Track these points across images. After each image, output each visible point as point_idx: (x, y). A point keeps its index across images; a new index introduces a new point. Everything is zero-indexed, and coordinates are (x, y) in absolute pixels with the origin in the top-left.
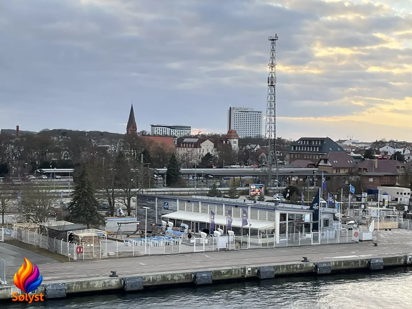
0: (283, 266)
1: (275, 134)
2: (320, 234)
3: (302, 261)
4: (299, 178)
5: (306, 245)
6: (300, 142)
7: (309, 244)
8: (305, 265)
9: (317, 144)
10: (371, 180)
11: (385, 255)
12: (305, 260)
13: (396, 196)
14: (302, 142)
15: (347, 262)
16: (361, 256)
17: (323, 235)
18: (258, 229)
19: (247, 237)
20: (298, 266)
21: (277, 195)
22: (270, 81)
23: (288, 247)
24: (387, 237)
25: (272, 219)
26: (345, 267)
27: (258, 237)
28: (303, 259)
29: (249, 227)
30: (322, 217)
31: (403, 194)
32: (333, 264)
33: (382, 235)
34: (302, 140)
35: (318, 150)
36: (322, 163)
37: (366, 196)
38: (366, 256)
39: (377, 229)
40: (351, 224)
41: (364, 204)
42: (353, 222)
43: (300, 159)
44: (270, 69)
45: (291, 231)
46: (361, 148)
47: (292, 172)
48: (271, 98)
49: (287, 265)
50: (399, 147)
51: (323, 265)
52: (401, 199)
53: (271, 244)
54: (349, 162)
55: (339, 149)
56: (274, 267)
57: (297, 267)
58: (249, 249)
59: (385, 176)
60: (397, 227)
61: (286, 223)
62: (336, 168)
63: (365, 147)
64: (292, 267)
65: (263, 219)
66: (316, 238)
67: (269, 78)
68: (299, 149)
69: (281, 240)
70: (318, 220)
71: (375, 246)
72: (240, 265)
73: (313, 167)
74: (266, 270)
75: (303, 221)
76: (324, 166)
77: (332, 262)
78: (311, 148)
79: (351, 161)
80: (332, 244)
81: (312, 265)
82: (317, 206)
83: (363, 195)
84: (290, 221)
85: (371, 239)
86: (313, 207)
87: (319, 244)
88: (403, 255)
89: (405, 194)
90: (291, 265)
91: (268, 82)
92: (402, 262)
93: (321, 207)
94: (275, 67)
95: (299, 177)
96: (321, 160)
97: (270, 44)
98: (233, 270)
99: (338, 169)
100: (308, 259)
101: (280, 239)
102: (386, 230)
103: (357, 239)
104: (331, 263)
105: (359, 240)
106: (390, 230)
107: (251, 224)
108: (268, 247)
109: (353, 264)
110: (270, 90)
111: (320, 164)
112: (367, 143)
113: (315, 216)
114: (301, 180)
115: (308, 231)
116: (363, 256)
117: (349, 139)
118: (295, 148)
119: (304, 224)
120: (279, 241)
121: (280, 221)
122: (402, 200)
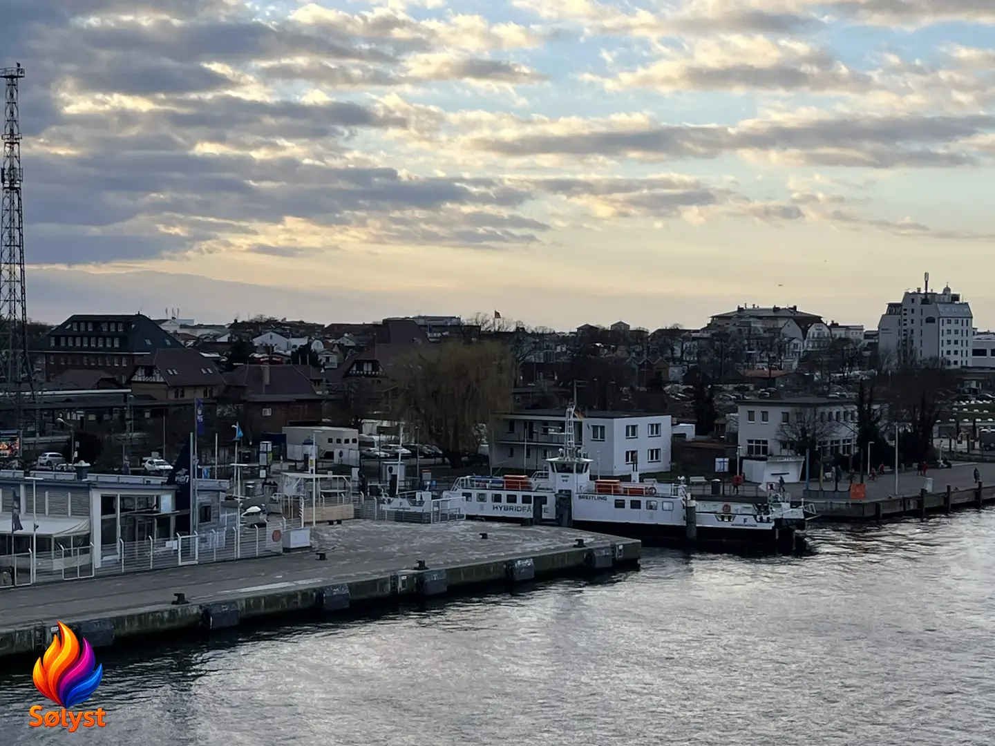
0: (131, 618)
1: (24, 309)
2: (197, 539)
3: (174, 603)
4: (87, 414)
5: (166, 566)
6: (72, 326)
7: (173, 564)
8: (182, 610)
9: (113, 330)
10: (268, 412)
11: (351, 576)
12: (181, 599)
13: (328, 448)
14: (75, 325)
15: (272, 599)
16: (300, 582)
17: (203, 540)
18: (51, 535)
19: (29, 556)
20: (166, 615)
21: (47, 457)
22: (6, 177)
23: (126, 573)
24: (339, 538)
25: (82, 510)
26: (269, 610)
27: (53, 555)
28: (176, 598)
29: (33, 532)
30: (197, 500)
31: (343, 441)
32: (241, 604)
33: (326, 535)
34: (75, 322)
35: (116, 345)
36: (139, 377)
37: (270, 449)
38: (310, 581)
39: (311, 523)
40: (253, 513)
41: (265, 468)
42: (256, 509)
43: (74, 367)
44: (8, 149)
45: (130, 536)
46: (206, 338)
47: (68, 400)
48: (12, 220)
49: (140, 615)
50: (297, 334)
51: (221, 609)
52: (341, 454)
53: (87, 569)
54: (204, 372)
55: (168, 343)
56: (111, 620)
57: (163, 617)
58: (34, 584)
59: (299, 401)
60: (353, 517)
61: (115, 519)
62: (175, 387)
63: (216, 336)
64: (151, 617)
65: (58, 512)
66: (186, 550)
67: (3, 170)
68: (70, 344)
69: (105, 559)
70: (189, 508)
71: (321, 559)
72: (33, 621)
73: (114, 385)
74: (94, 630)
75: (157, 512)
76: (145, 382)
77: (240, 600)
78: (100, 341)
79: (209, 370)
80: (225, 561)
81: (195, 610)
82: (184, 475)
83: (262, 447)
84: (124, 513)
85: (309, 545)
86: (176, 478)
87: (197, 562)
88: (388, 575)
89: (347, 441)
90: (149, 613)
91: (3, 181)
92: (387, 589)
93: (194, 477)
94: (18, 144)
95: (88, 410)
96: (136, 368)
97: (5, 86)
98: (17, 634)
99: (179, 389)
100: (185, 597)
101: (102, 556)
102: (331, 523)
103: (277, 547)
104: (238, 603)
105: (284, 548)
106: (339, 522)
107: (37, 523)
108: (79, 577)
109: (285, 603)
110: (7, 201)
111: (135, 379)
112: (214, 326)
113: (182, 499)
114: (92, 417)
115: (165, 535)
116: (304, 583)
117: (170, 318)
118: (58, 342)
119: (156, 521)
120: (100, 560)
121: (102, 515)
122: (345, 456)
